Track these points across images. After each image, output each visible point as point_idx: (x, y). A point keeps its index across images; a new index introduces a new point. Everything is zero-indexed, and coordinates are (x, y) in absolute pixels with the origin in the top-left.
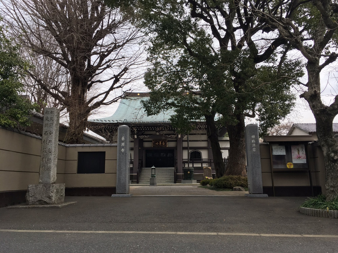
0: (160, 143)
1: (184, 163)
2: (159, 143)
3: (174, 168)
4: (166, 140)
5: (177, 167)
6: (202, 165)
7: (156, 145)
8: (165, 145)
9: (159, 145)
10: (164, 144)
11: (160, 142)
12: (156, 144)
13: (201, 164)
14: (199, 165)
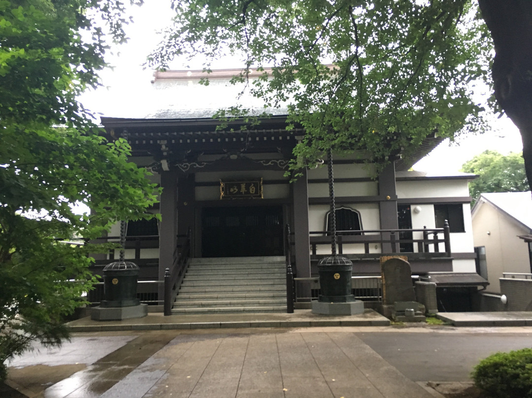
0: (243, 190)
1: (315, 243)
2: (239, 188)
3: (283, 258)
4: (260, 180)
5: (294, 257)
6: (367, 250)
7: (231, 193)
8: (256, 192)
9: (239, 192)
10: (252, 190)
11: (243, 186)
12: (232, 190)
13: (363, 245)
14: (360, 250)
